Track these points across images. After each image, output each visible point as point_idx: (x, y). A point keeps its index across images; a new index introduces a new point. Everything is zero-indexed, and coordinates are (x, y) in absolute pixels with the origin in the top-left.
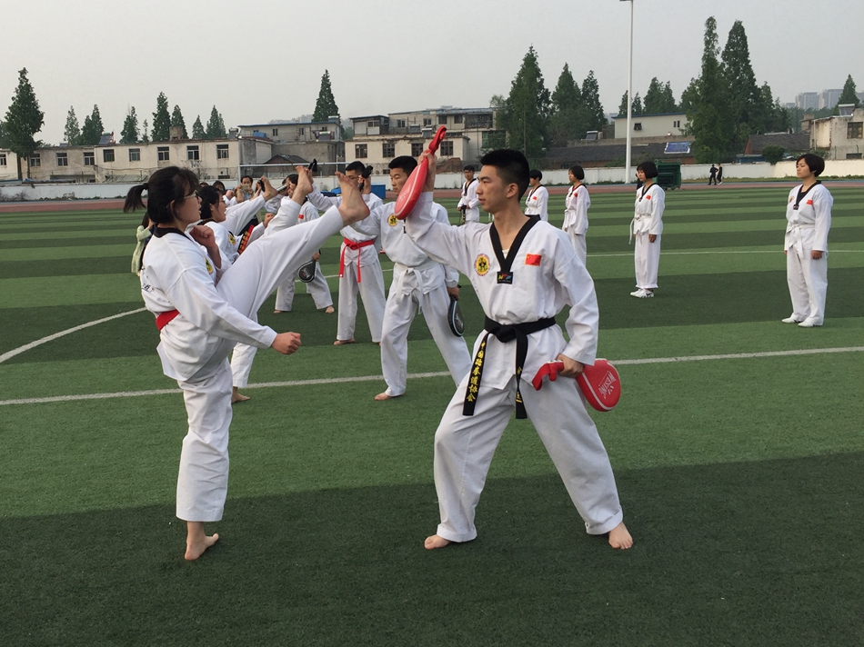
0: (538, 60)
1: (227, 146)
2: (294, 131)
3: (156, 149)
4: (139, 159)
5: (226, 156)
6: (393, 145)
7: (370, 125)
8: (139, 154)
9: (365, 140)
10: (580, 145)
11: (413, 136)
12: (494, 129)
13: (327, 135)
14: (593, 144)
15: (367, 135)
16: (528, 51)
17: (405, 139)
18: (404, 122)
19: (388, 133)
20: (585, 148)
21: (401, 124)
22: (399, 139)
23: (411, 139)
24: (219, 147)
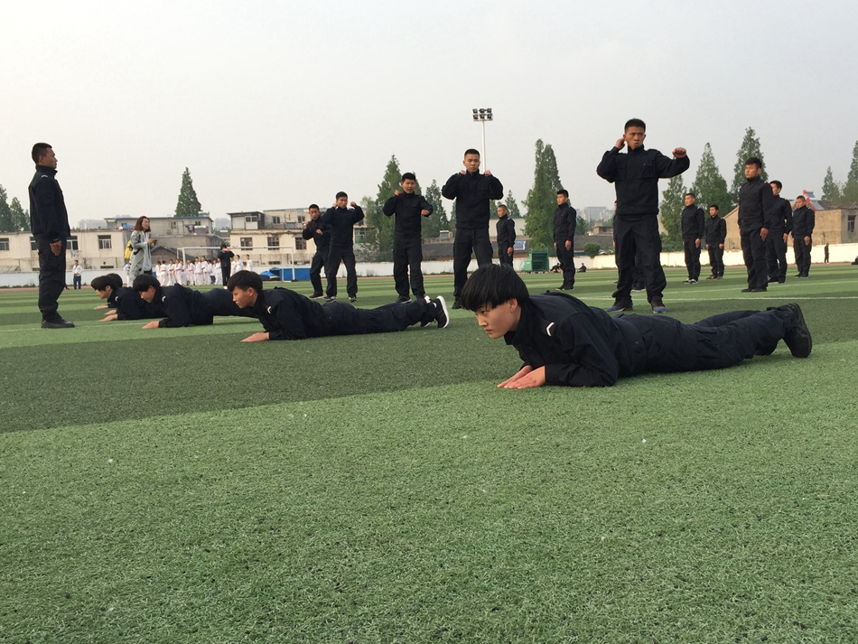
0: (399, 167)
1: (109, 237)
2: (167, 225)
5: (108, 246)
6: (277, 239)
7: (248, 220)
9: (250, 234)
11: (296, 231)
12: (365, 226)
13: (203, 229)
15: (245, 229)
16: (390, 159)
18: (278, 219)
19: (265, 228)
21: (276, 220)
22: (283, 233)
24: (100, 237)
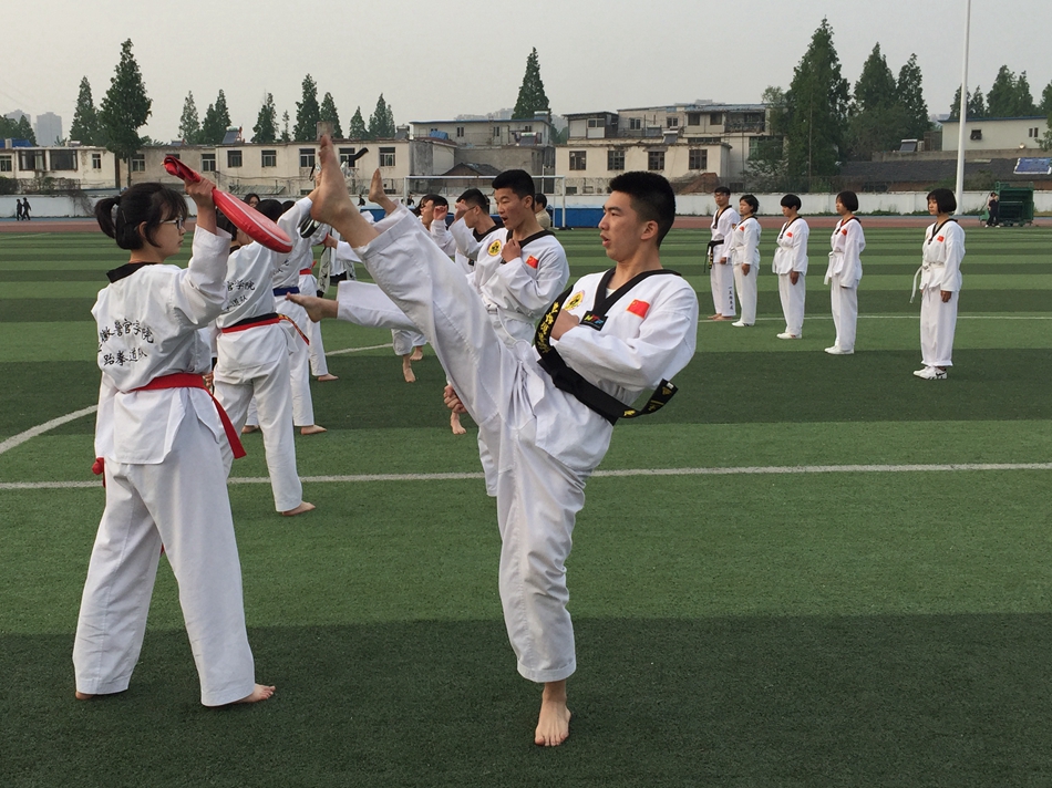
0: (833, 38)
1: (393, 150)
2: (487, 131)
3: (298, 152)
4: (274, 165)
5: (391, 162)
6: (623, 154)
7: (592, 124)
8: (274, 158)
9: (583, 146)
10: (890, 159)
11: (651, 141)
12: (766, 133)
13: (532, 137)
14: (910, 158)
15: (587, 138)
16: (819, 25)
17: (639, 145)
18: (639, 122)
19: (616, 137)
20: (899, 163)
21: (635, 123)
22: (631, 145)
23: (648, 146)
24: (382, 150)
